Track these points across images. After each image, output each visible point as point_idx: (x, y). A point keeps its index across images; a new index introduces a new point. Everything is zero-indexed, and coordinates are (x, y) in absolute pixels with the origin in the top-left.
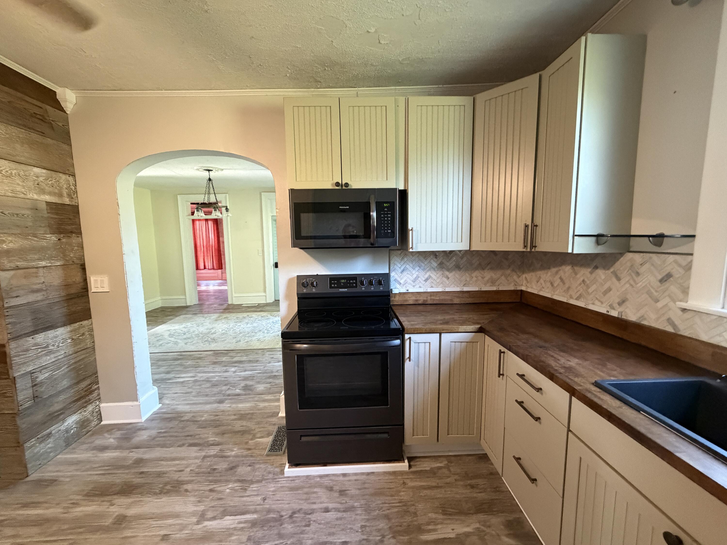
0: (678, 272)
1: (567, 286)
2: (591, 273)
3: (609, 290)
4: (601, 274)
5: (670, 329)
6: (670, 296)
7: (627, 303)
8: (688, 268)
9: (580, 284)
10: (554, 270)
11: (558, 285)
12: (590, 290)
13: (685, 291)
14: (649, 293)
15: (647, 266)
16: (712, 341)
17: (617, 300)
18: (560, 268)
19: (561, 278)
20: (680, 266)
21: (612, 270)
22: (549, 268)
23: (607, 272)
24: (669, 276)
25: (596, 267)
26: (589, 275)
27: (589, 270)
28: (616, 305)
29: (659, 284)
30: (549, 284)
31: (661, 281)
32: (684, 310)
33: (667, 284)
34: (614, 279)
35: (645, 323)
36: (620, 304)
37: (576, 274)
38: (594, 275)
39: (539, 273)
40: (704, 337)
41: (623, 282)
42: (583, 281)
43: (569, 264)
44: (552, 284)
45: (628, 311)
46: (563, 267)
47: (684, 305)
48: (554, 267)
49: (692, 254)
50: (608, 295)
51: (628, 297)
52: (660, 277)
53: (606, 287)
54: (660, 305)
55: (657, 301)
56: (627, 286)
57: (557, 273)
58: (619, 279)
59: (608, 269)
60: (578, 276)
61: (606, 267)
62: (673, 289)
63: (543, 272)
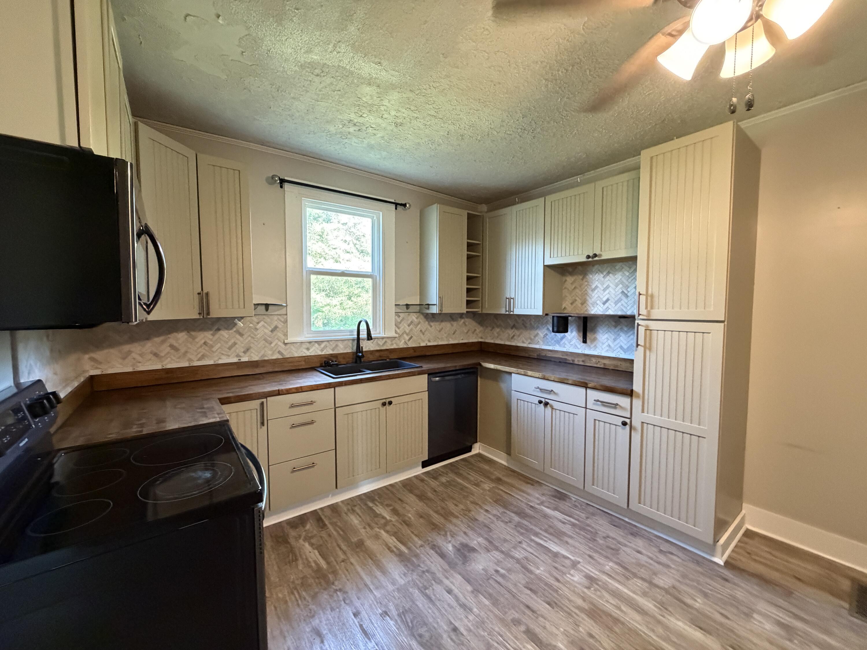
0: (280, 325)
1: (183, 350)
2: (213, 335)
3: (235, 344)
4: (224, 334)
5: (280, 357)
6: (277, 339)
7: (252, 350)
8: (286, 322)
9: (201, 346)
10: (157, 340)
11: (168, 353)
12: (214, 349)
13: (286, 335)
14: (265, 340)
15: (262, 323)
16: (300, 355)
17: (242, 350)
18: (169, 336)
19: (172, 346)
20: (280, 321)
21: (235, 329)
22: (148, 339)
23: (231, 331)
24: (276, 327)
25: (219, 329)
26: (211, 337)
27: (212, 332)
28: (242, 354)
29: (270, 333)
30: (151, 356)
31: (272, 331)
32: (286, 344)
33: (275, 333)
34: (238, 336)
35: (266, 358)
36: (245, 352)
37: (194, 338)
38: (217, 336)
39: (126, 348)
40: (296, 355)
41: (245, 336)
42: (205, 343)
43: (182, 331)
44: (156, 355)
45: (252, 355)
46: (175, 334)
47: (286, 341)
48: (159, 335)
49: (286, 314)
50: (233, 349)
51: (252, 345)
52: (271, 329)
53: (230, 344)
54: (273, 345)
55: (271, 343)
56: (250, 338)
57: (163, 342)
58: (241, 335)
59: (231, 329)
60: (197, 340)
61: (228, 328)
62: (280, 335)
63: (136, 344)
